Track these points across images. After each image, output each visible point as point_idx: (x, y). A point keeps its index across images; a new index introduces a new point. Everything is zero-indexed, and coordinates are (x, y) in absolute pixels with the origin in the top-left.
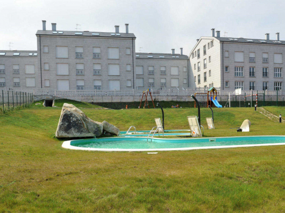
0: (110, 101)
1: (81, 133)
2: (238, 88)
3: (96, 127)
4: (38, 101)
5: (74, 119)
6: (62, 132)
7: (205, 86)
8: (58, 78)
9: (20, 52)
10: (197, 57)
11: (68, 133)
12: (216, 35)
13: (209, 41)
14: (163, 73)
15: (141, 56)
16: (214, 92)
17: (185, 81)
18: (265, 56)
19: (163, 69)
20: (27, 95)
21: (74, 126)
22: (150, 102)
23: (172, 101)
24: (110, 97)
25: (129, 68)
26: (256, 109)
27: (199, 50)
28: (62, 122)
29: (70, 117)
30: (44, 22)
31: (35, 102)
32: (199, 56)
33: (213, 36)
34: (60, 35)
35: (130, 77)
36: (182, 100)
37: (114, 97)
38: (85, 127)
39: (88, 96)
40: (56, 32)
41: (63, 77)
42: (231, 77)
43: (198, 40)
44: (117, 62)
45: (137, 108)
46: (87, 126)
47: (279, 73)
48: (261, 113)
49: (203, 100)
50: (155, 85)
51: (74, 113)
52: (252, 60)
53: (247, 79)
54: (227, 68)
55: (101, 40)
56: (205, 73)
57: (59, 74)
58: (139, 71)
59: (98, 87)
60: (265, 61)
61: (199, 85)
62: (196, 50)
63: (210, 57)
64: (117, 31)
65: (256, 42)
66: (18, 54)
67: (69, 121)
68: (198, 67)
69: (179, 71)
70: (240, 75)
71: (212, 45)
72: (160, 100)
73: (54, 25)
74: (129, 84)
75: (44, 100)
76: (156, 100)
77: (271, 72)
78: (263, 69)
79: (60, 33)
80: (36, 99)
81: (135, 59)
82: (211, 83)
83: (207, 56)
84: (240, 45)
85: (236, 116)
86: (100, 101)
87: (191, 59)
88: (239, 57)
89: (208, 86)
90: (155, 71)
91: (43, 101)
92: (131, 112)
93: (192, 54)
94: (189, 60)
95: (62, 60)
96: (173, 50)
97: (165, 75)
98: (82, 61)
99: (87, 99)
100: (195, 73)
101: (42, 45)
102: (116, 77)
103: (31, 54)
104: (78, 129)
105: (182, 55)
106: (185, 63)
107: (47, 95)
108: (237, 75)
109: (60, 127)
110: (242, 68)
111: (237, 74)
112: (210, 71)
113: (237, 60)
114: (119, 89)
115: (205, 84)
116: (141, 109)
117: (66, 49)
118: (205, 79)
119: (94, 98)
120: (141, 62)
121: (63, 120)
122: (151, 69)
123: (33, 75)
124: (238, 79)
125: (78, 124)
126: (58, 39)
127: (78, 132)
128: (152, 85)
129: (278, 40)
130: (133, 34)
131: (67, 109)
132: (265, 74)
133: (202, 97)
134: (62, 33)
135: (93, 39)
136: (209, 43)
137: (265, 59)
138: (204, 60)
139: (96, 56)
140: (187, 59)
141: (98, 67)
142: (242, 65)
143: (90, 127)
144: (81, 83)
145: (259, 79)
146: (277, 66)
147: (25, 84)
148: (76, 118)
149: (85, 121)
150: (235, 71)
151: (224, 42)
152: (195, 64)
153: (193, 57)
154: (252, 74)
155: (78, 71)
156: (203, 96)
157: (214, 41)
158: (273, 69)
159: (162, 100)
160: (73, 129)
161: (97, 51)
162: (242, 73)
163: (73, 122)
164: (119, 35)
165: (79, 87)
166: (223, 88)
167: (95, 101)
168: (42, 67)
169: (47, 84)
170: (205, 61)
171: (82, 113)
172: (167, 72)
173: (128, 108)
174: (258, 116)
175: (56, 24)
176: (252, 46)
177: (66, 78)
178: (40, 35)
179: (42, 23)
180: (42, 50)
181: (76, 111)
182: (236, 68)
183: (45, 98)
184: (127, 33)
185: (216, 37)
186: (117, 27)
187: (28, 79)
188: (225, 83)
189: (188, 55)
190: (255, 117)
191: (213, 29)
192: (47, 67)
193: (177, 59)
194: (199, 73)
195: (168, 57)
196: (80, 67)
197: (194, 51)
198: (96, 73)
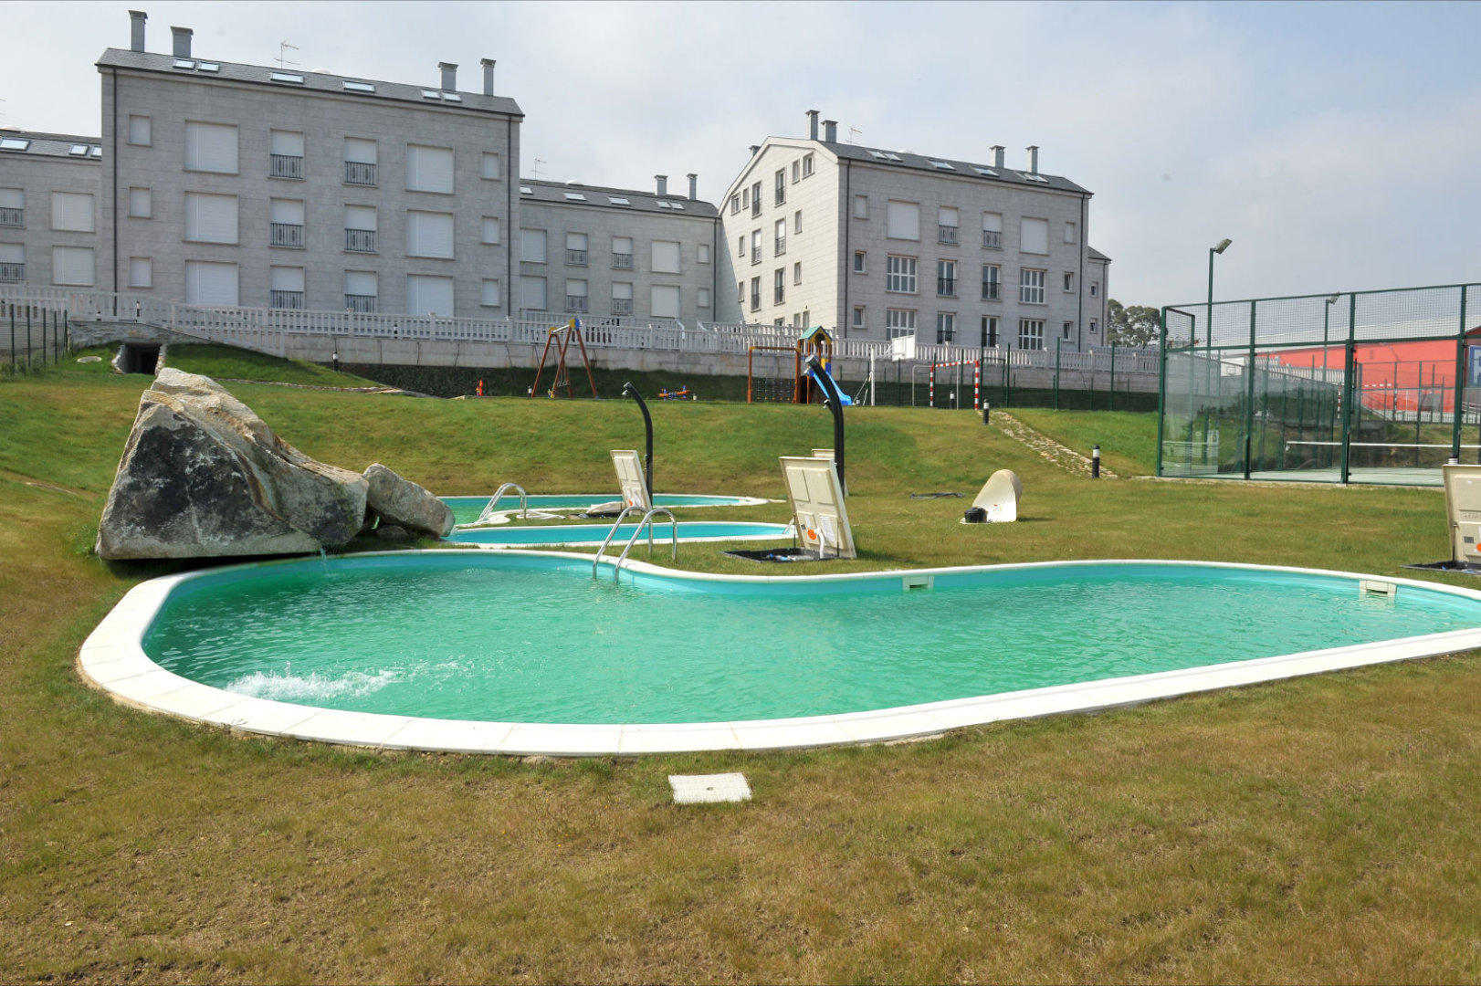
0: (411, 360)
1: (239, 537)
2: (904, 333)
3: (326, 497)
4: (93, 348)
5: (205, 459)
6: (126, 530)
7: (779, 322)
8: (190, 252)
9: (29, 137)
10: (750, 210)
11: (166, 537)
12: (822, 135)
13: (800, 155)
14: (624, 264)
15: (541, 194)
16: (819, 346)
17: (704, 300)
18: (993, 224)
19: (622, 247)
20: (50, 320)
21: (201, 499)
22: (574, 371)
23: (660, 373)
24: (412, 346)
25: (492, 233)
26: (986, 418)
27: (757, 186)
28: (132, 472)
29: (179, 448)
30: (138, 17)
31: (78, 351)
32: (757, 208)
33: (814, 136)
34: (206, 77)
35: (496, 267)
36: (700, 370)
37: (426, 347)
38: (269, 498)
39: (320, 335)
40: (189, 65)
41: (211, 254)
42: (873, 291)
43: (756, 149)
44: (445, 205)
45: (521, 393)
46: (278, 495)
47: (1038, 287)
48: (1010, 433)
49: (775, 374)
50: (592, 305)
51: (209, 425)
52: (948, 236)
53: (932, 303)
54: (859, 256)
55: (383, 111)
56: (780, 273)
57: (196, 235)
58: (530, 248)
59: (362, 301)
60: (992, 241)
61: (756, 315)
62: (749, 184)
63: (798, 214)
64: (449, 85)
65: (961, 173)
66: (21, 145)
67: (172, 469)
68: (754, 249)
69: (682, 261)
70: (904, 288)
71: (809, 171)
72: (612, 366)
73: (182, 36)
74: (492, 296)
75: (119, 342)
76: (598, 365)
77: (1009, 283)
78: (985, 269)
79: (204, 67)
80: (83, 340)
81: (516, 199)
82: (801, 311)
83: (787, 211)
84: (907, 178)
85: (921, 445)
86: (370, 358)
87: (727, 217)
88: (904, 223)
89: (789, 321)
90: (592, 254)
91: (113, 346)
92: (501, 411)
93: (734, 198)
94: (718, 220)
95: (212, 180)
96: (662, 180)
97: (631, 269)
98: (296, 190)
99: (313, 346)
100: (742, 270)
101: (123, 111)
102: (439, 265)
103: (80, 150)
104: (222, 512)
105: (693, 201)
106: (703, 228)
107: (135, 323)
108: (896, 287)
109: (118, 504)
110: (913, 263)
111: (892, 284)
112: (798, 265)
113: (895, 232)
114: (448, 314)
115: (780, 312)
116: (538, 401)
117: (230, 136)
118: (779, 295)
119: (345, 344)
120: (540, 214)
121: (142, 462)
122: (576, 243)
123: (87, 238)
124: (897, 301)
125: (222, 485)
126: (197, 92)
127: (223, 527)
128: (580, 304)
129: (1034, 173)
130: (511, 100)
131: (169, 398)
132: (991, 290)
133: (771, 362)
134: (214, 68)
135: (345, 106)
136: (796, 164)
137: (992, 236)
138: (778, 222)
139: (357, 176)
140: (712, 216)
141: (363, 220)
142: (912, 250)
143: (293, 499)
144: (290, 282)
145: (970, 304)
146: (1031, 263)
147: (51, 270)
148: (216, 452)
149: (266, 465)
150: (889, 271)
151: (852, 161)
152: (742, 238)
153: (735, 211)
154: (946, 286)
155: (278, 230)
156: (776, 358)
157: (817, 156)
158: (1018, 273)
159: (620, 366)
160: (193, 509)
161: (363, 153)
162: (913, 280)
163: (200, 471)
164: (456, 97)
165: (278, 298)
166: (844, 329)
167: (347, 358)
168: (120, 205)
169: (142, 275)
170: (782, 227)
171: (251, 426)
172: (638, 262)
173: (486, 393)
174: (999, 445)
175: (190, 32)
176: (949, 183)
177: (227, 254)
178: (114, 67)
179: (128, 21)
180: (123, 133)
181: (220, 411)
182: (892, 262)
183: (126, 335)
184: (489, 94)
185: (821, 142)
186: (449, 69)
187: (63, 251)
188: (852, 313)
189: (718, 204)
190: (990, 450)
191: (814, 114)
192: (142, 205)
193: (677, 213)
194: (755, 272)
195: (645, 204)
196: (290, 215)
197: (741, 190)
198: (357, 243)
